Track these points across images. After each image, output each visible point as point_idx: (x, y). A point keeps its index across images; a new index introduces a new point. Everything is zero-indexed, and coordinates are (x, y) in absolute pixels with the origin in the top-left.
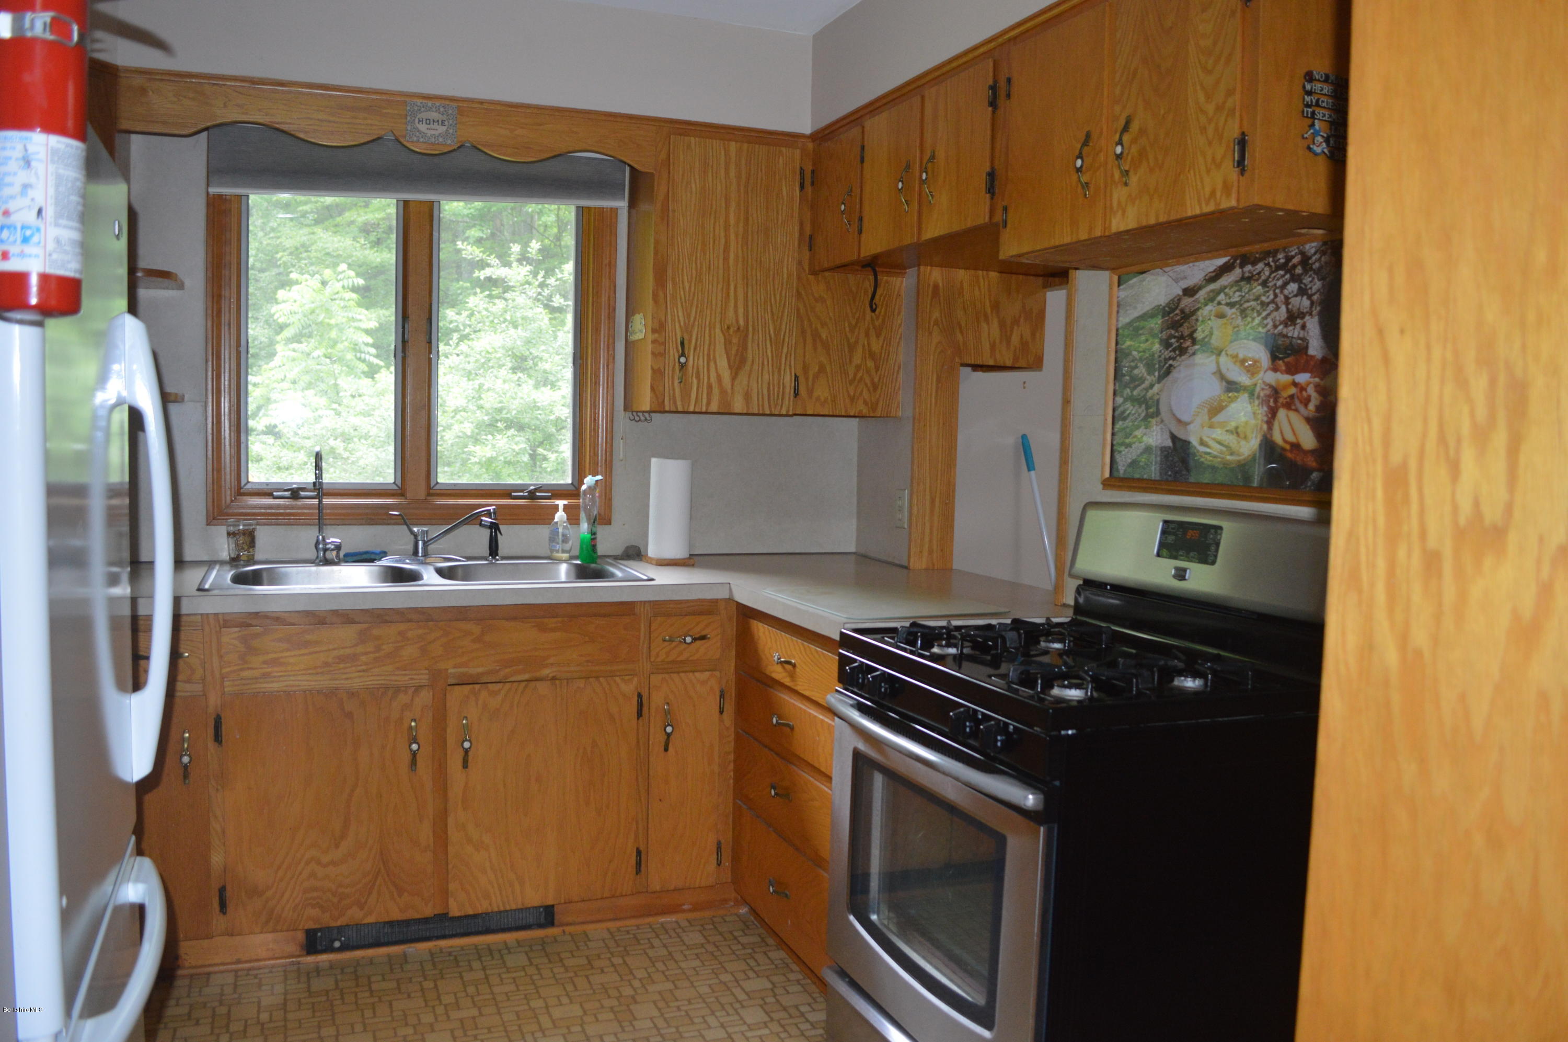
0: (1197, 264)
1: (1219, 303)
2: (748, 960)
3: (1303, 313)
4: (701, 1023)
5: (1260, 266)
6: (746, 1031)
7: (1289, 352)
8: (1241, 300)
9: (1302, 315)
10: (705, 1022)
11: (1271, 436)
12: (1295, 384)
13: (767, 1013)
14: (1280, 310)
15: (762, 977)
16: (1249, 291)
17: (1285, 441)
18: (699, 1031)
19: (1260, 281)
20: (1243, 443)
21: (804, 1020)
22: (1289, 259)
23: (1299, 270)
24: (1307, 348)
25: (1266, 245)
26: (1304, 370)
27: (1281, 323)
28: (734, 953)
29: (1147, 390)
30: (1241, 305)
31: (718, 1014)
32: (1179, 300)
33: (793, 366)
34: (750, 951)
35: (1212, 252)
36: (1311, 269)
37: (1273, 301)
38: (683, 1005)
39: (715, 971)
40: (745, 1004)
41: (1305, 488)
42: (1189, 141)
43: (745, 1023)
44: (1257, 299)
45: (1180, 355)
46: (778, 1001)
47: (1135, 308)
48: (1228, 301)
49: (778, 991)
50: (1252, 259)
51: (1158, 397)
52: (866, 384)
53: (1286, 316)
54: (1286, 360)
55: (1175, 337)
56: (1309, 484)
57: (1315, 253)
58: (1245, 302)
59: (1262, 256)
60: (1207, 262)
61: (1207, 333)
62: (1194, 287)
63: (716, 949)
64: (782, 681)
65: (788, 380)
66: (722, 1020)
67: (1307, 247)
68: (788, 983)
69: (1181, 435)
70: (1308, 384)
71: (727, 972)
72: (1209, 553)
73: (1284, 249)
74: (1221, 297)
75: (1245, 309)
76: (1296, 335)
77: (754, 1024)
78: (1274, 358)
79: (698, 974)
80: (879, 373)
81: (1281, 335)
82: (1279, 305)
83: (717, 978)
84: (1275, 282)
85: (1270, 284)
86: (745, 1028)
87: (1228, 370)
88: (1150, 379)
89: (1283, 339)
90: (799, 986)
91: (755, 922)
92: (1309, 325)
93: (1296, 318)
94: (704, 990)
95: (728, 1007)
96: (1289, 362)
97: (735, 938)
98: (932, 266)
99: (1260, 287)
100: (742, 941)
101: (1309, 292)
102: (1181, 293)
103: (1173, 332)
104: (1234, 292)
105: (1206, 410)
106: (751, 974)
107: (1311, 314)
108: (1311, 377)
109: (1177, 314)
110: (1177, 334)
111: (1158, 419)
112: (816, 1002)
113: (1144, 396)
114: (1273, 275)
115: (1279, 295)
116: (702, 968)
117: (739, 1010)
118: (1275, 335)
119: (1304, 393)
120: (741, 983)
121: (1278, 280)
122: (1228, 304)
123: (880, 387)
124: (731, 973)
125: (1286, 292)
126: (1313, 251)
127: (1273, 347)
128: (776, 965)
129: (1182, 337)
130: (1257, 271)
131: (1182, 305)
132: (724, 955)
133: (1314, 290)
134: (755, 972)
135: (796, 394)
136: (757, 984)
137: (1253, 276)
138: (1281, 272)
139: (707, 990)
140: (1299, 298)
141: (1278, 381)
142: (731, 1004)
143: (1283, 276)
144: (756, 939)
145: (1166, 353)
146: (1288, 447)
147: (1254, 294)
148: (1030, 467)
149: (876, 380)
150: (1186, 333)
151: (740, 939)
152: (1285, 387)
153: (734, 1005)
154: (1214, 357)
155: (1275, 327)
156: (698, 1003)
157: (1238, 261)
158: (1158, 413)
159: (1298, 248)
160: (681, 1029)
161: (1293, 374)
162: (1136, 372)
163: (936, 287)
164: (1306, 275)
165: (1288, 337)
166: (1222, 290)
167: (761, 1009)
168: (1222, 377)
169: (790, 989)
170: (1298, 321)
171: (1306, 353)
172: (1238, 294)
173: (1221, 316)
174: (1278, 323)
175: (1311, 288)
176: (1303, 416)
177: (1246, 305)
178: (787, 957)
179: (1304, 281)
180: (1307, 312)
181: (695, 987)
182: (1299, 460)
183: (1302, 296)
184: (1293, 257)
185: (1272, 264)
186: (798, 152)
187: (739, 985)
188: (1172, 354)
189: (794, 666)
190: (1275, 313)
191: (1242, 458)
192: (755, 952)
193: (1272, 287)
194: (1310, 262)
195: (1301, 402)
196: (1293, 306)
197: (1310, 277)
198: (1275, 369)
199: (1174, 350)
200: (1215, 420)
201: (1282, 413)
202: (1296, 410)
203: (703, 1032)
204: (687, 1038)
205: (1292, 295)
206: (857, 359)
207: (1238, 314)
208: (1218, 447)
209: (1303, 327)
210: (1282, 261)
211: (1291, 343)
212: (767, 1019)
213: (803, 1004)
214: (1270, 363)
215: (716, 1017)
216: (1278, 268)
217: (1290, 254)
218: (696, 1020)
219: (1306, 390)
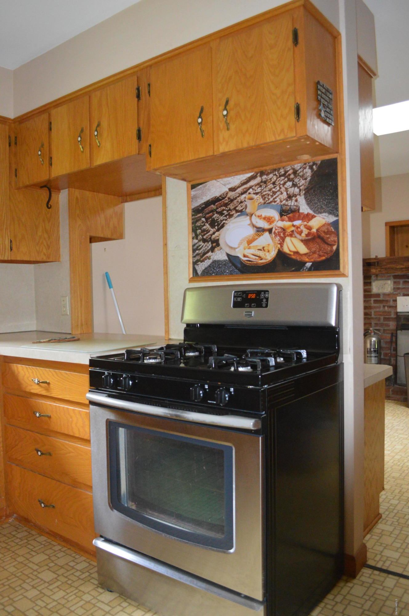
0: (236, 177)
1: (249, 193)
2: (27, 546)
3: (295, 195)
4: (20, 590)
5: (271, 176)
6: (48, 586)
7: (289, 212)
8: (261, 191)
9: (295, 196)
10: (23, 588)
11: (283, 249)
12: (293, 226)
13: (54, 572)
14: (283, 194)
15: (40, 553)
16: (266, 187)
17: (290, 251)
18: (22, 594)
19: (272, 182)
20: (267, 254)
21: (75, 570)
22: (286, 172)
23: (292, 176)
24: (299, 209)
25: (275, 166)
26: (298, 219)
27: (284, 200)
28: (18, 544)
29: (211, 235)
30: (262, 193)
31: (27, 581)
32: (227, 193)
33: (9, 235)
34: (26, 541)
35: (243, 171)
36: (299, 175)
37: (279, 191)
38: (5, 582)
39: (13, 557)
40: (39, 571)
41: (303, 270)
42: (266, 108)
43: (45, 582)
44: (270, 190)
45: (229, 218)
46: (56, 564)
47: (202, 199)
48: (255, 192)
49: (53, 558)
50: (267, 173)
51: (218, 238)
52: (45, 246)
53: (287, 196)
54: (288, 216)
55: (226, 210)
56: (305, 268)
57: (300, 168)
58: (264, 192)
59: (271, 171)
60: (242, 176)
61: (243, 207)
62: (235, 187)
63: (7, 545)
64: (40, 393)
65: (7, 243)
66: (31, 584)
67: (296, 166)
68: (56, 553)
69: (233, 253)
70: (301, 225)
71: (19, 556)
72: (262, 303)
73: (283, 168)
74: (251, 190)
75: (264, 195)
76: (292, 204)
77: (51, 581)
78: (281, 215)
79: (4, 562)
80: (50, 240)
81: (284, 205)
82: (283, 192)
83: (16, 561)
84: (279, 182)
85: (277, 183)
86: (47, 585)
87: (257, 222)
88: (212, 230)
89: (286, 207)
90: (62, 553)
91: (20, 525)
92: (299, 200)
93: (292, 197)
94: (13, 570)
95: (30, 575)
96: (290, 217)
97: (14, 536)
98: (75, 188)
99: (272, 185)
100: (18, 537)
101: (298, 185)
102: (228, 190)
103: (224, 208)
104: (258, 188)
105: (246, 241)
106: (34, 554)
107: (300, 195)
108: (302, 222)
109: (226, 200)
110: (227, 209)
111: (218, 248)
112: (76, 559)
113: (210, 238)
114: (278, 179)
115: (282, 188)
116: (4, 558)
117: (38, 575)
118: (282, 205)
119: (299, 229)
120: (30, 559)
121: (281, 181)
122: (254, 194)
123: (51, 247)
124: (22, 556)
125: (286, 186)
126: (299, 167)
127: (281, 210)
128: (44, 545)
129: (230, 210)
130: (270, 178)
131: (229, 196)
132: (12, 547)
133: (301, 184)
134: (34, 551)
135: (11, 249)
136: (40, 558)
137: (267, 180)
138: (283, 178)
139: (14, 569)
140: (293, 188)
141: (284, 225)
142: (32, 573)
143: (283, 180)
144: (25, 534)
145: (221, 217)
146: (292, 253)
147: (268, 188)
148: (110, 287)
149: (49, 243)
150: (232, 208)
151: (17, 536)
152: (289, 227)
153: (33, 573)
154: (248, 217)
155: (281, 202)
156: (13, 578)
157: (259, 174)
158: (218, 245)
159: (291, 167)
160: (11, 597)
161: (292, 221)
162: (204, 227)
163: (77, 198)
164: (296, 178)
165: (288, 206)
166: (251, 187)
167: (49, 572)
168: (254, 226)
169: (58, 555)
170: (293, 198)
171: (299, 212)
172: (259, 189)
173: (251, 199)
174: (282, 200)
175: (299, 184)
176: (299, 239)
177: (264, 193)
178: (47, 539)
179: (295, 181)
180: (298, 194)
181: (6, 570)
182: (298, 259)
183: (295, 188)
184: (288, 171)
185: (277, 174)
186: (7, 127)
187: (30, 562)
188: (225, 218)
189: (49, 384)
190: (281, 196)
191: (267, 261)
192: (29, 541)
193: (278, 184)
194: (298, 172)
195: (297, 233)
196: (290, 192)
197: (298, 179)
198: (283, 220)
199: (226, 216)
200: (251, 245)
201: (288, 239)
202: (295, 237)
203: (24, 594)
204: (17, 601)
205: (289, 187)
206: (40, 233)
207: (261, 197)
208: (254, 257)
209: (296, 201)
210: (283, 173)
211: (290, 208)
212: (55, 576)
213: (70, 562)
214: (280, 218)
215: (28, 583)
216: (280, 176)
217: (287, 170)
218: (17, 589)
219: (300, 228)
